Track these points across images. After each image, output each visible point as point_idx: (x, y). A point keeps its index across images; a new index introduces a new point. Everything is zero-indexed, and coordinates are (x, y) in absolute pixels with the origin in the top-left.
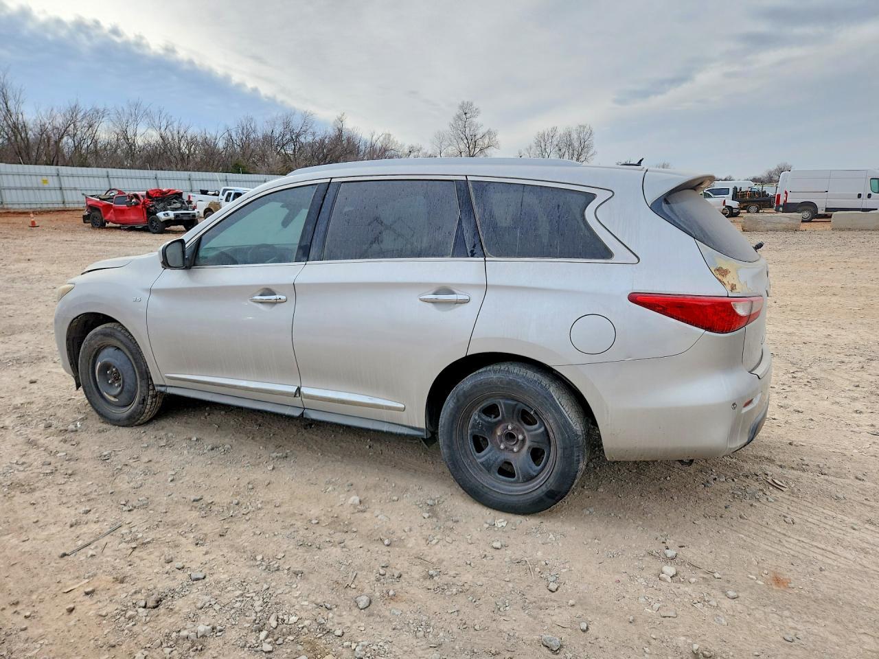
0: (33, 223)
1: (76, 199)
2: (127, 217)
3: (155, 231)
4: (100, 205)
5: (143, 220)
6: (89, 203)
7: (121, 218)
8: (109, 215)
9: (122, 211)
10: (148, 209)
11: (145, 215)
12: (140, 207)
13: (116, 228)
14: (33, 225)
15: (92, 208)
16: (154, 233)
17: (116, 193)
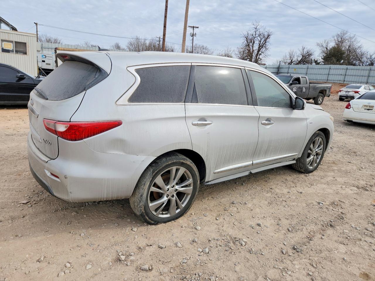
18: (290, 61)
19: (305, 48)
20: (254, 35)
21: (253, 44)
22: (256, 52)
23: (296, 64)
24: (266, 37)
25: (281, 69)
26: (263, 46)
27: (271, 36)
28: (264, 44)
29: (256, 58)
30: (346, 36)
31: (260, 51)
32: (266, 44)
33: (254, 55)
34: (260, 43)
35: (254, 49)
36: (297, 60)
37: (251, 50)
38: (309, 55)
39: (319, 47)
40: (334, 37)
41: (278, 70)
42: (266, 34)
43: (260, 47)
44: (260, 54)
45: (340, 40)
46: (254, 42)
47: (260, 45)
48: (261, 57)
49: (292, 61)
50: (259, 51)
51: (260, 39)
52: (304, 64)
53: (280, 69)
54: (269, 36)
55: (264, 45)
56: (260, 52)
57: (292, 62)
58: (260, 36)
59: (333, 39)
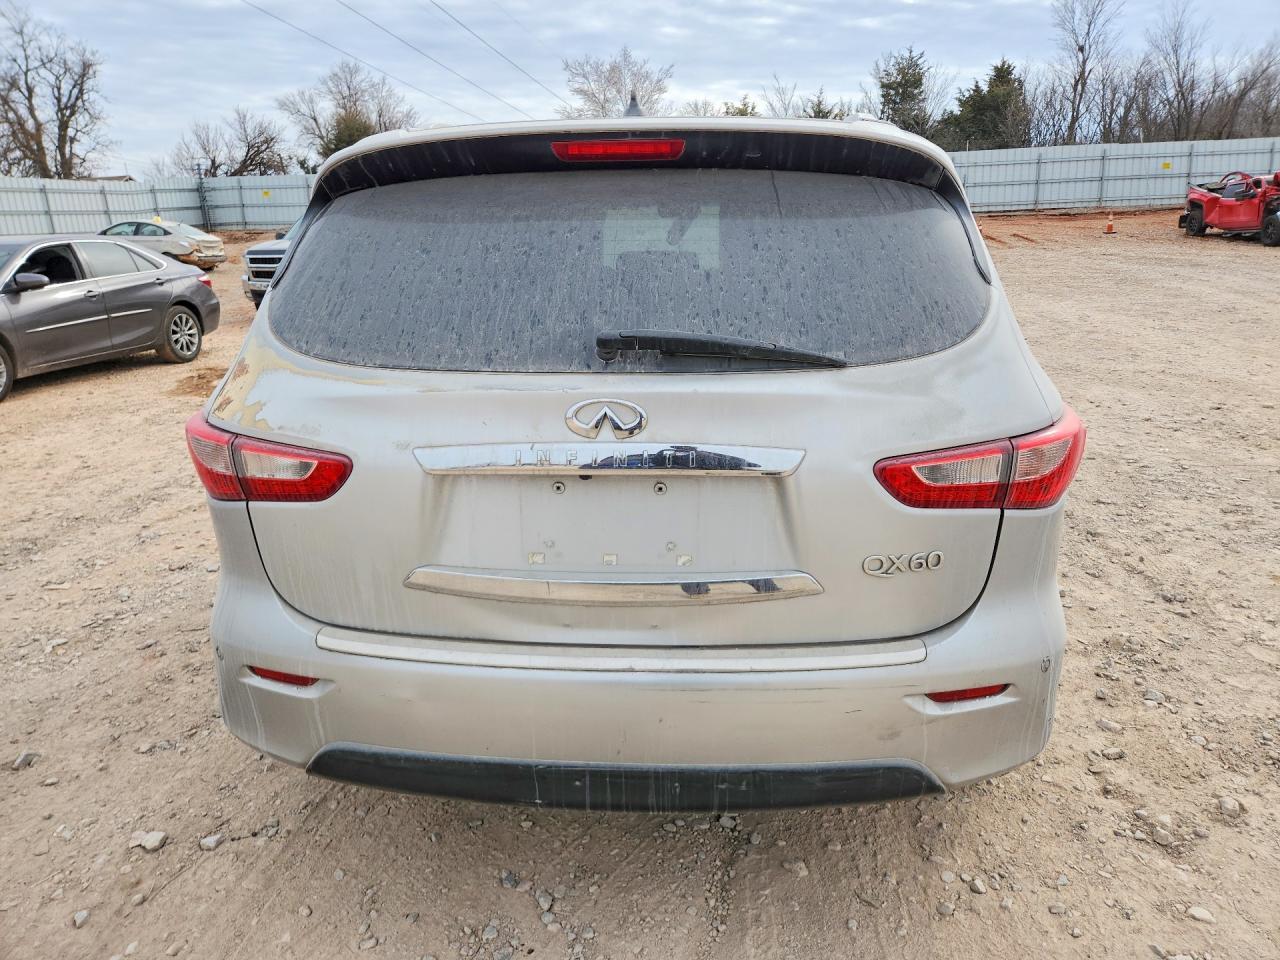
0: (1110, 227)
1: (1175, 192)
2: (1234, 219)
3: (1268, 241)
4: (1203, 198)
5: (1255, 224)
6: (1192, 196)
7: (1226, 219)
8: (1213, 215)
9: (1230, 209)
10: (1269, 203)
11: (1261, 214)
12: (1256, 201)
13: (1218, 236)
14: (1110, 230)
15: (1194, 204)
16: (1266, 245)
17: (1239, 177)
18: (210, 163)
19: (248, 118)
20: (21, 61)
21: (29, 98)
22: (52, 129)
23: (233, 174)
24: (77, 69)
25: (213, 193)
26: (74, 105)
27: (98, 67)
28: (77, 99)
29: (63, 155)
30: (359, 79)
31: (67, 127)
32: (85, 97)
33: (49, 143)
34: (57, 94)
35: (41, 116)
36: (232, 160)
37: (30, 125)
38: (266, 141)
39: (287, 114)
40: (324, 82)
41: (203, 199)
42: (73, 59)
43: (66, 112)
44: (72, 140)
45: (346, 93)
46: (30, 90)
47: (59, 100)
48: (78, 149)
49: (213, 162)
50: (63, 126)
51: (52, 79)
52: (261, 174)
53: (207, 194)
54: (86, 66)
55: (79, 103)
56: (71, 132)
57: (215, 166)
58: (48, 65)
59: (324, 89)
